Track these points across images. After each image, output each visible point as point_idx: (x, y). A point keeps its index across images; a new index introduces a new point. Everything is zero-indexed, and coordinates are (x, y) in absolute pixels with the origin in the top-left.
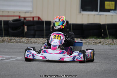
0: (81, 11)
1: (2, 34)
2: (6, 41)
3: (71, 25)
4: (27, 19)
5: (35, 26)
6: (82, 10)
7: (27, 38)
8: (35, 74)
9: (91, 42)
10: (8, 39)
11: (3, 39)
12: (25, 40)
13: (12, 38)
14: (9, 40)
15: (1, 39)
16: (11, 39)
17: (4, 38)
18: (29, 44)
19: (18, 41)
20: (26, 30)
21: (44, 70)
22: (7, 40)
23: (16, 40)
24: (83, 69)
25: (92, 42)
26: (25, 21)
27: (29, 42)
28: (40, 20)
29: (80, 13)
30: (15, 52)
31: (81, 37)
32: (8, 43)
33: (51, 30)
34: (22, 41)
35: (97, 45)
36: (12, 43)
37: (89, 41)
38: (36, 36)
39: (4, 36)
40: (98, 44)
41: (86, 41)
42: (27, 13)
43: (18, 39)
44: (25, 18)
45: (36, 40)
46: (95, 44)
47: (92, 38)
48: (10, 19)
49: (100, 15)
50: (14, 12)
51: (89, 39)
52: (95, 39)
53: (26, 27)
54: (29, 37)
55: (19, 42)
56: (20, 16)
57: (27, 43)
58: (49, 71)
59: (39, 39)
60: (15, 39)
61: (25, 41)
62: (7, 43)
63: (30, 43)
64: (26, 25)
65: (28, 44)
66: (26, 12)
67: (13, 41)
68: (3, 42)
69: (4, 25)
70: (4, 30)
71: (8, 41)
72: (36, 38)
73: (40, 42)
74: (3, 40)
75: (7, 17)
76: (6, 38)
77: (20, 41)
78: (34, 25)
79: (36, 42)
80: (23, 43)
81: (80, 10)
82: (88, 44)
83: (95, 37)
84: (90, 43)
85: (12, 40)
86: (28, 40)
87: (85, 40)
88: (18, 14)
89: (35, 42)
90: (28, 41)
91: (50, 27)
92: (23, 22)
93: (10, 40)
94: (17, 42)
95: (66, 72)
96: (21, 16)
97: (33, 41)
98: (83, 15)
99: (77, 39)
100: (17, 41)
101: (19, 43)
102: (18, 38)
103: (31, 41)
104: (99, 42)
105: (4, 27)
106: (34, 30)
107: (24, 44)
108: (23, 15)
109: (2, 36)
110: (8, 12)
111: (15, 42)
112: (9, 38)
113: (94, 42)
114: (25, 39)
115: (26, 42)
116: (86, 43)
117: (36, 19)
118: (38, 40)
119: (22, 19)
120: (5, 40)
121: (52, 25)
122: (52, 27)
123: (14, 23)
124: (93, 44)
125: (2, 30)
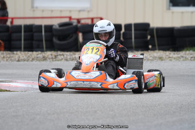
0: (170, 6)
1: (43, 48)
2: (49, 59)
3: (155, 31)
4: (83, 22)
6: (171, 4)
8: (96, 111)
9: (187, 57)
10: (52, 55)
11: (44, 55)
13: (59, 53)
14: (54, 57)
15: (41, 55)
16: (58, 56)
17: (45, 53)
19: (69, 57)
20: (81, 39)
21: (110, 104)
22: (50, 56)
23: (65, 56)
24: (174, 101)
25: (189, 57)
26: (79, 25)
29: (169, 9)
31: (171, 49)
32: (53, 61)
33: (122, 39)
34: (75, 57)
36: (58, 60)
37: (184, 56)
39: (46, 51)
41: (179, 56)
42: (81, 13)
43: (67, 54)
44: (79, 21)
46: (194, 60)
47: (189, 51)
48: (55, 23)
50: (61, 11)
51: (184, 52)
52: (194, 51)
53: (80, 35)
55: (70, 59)
56: (70, 18)
58: (119, 105)
60: (63, 55)
62: (50, 61)
64: (80, 32)
66: (80, 11)
67: (60, 58)
68: (44, 60)
69: (45, 32)
70: (46, 41)
71: (52, 58)
74: (44, 57)
75: (49, 20)
76: (48, 54)
77: (71, 57)
81: (168, 6)
83: (194, 48)
84: (186, 58)
85: (59, 56)
87: (178, 53)
88: (68, 14)
91: (120, 34)
92: (76, 26)
93: (56, 56)
94: (67, 60)
95: (147, 106)
96: (73, 17)
98: (173, 13)
99: (165, 52)
100: (67, 57)
101: (71, 62)
102: (68, 53)
105: (45, 35)
108: (75, 16)
109: (42, 51)
110: (52, 11)
111: (63, 60)
112: (54, 53)
113: (191, 56)
114: (79, 54)
116: (179, 57)
119: (75, 23)
120: (48, 56)
121: (123, 30)
122: (123, 33)
123: (61, 28)
124: (191, 60)
125: (42, 41)
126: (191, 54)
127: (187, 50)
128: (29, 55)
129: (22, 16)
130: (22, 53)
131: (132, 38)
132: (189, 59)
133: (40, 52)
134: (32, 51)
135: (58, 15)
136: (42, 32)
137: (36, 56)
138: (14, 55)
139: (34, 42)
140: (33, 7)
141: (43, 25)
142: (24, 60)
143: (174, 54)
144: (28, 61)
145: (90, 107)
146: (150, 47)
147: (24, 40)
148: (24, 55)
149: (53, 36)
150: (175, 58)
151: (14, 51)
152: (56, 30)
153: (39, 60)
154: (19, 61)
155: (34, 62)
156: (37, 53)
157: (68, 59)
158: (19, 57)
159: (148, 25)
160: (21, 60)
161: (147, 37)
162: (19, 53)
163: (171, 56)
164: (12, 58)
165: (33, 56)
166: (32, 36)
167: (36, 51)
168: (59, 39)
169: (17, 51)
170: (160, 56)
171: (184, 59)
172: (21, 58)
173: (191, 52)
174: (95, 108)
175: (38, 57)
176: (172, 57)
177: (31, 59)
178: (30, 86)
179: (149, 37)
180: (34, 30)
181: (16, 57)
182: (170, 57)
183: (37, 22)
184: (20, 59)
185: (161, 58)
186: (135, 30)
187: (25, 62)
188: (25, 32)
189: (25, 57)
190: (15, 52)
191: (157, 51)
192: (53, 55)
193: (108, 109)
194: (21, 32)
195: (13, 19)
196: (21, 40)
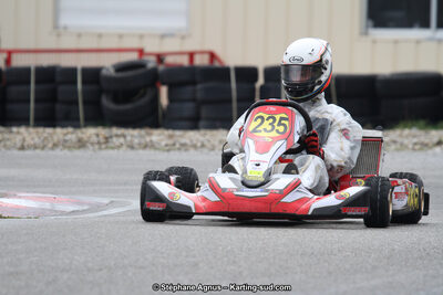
0: (367, 27)
1: (78, 119)
2: (92, 144)
4: (170, 60)
5: (199, 87)
6: (371, 23)
7: (170, 132)
8: (196, 265)
9: (406, 142)
10: (97, 135)
11: (80, 135)
12: (162, 137)
13: (115, 131)
14: (102, 140)
15: (74, 136)
16: (111, 137)
17: (84, 130)
18: (177, 153)
19: (136, 141)
20: (164, 100)
22: (94, 139)
23: (129, 138)
25: (409, 142)
26: (161, 68)
27: (177, 146)
28: (217, 64)
29: (366, 34)
30: (125, 184)
32: (100, 149)
34: (151, 141)
35: (430, 152)
36: (113, 148)
37: (399, 140)
38: (202, 123)
39: (85, 126)
40: (431, 148)
41: (387, 139)
42: (167, 40)
43: (133, 134)
44: (160, 58)
45: (201, 138)
46: (420, 149)
47: (410, 128)
48: (107, 62)
49: (440, 41)
50: (121, 36)
51: (398, 132)
52: (421, 128)
53: (164, 91)
54: (174, 128)
55: (140, 144)
56: (141, 52)
57: (169, 148)
58: (250, 249)
59: (215, 132)
60: (124, 136)
61: (162, 140)
62: (94, 150)
63: (179, 149)
64: (164, 84)
65: (172, 153)
66: (163, 36)
67: (117, 143)
68: (80, 147)
69: (84, 82)
70: (85, 103)
71: (99, 143)
72: (202, 132)
73: (216, 143)
74: (80, 140)
75: (93, 55)
76: (90, 133)
77: (143, 141)
78: (193, 83)
79: (203, 146)
80: (156, 149)
81: (364, 26)
82: (396, 150)
83: (422, 123)
84: (402, 144)
85: (115, 139)
86: (171, 137)
87: (386, 132)
88: (135, 44)
89: (199, 144)
90: (170, 142)
91: (254, 90)
92: (154, 71)
93: (107, 138)
94: (132, 147)
96: (148, 49)
97: (191, 141)
98: (374, 42)
100: (131, 141)
101: (141, 152)
102: (136, 132)
103: (183, 141)
104: (436, 140)
105: (84, 91)
106: (194, 100)
107: (157, 152)
108: (152, 47)
109: (77, 126)
110: (100, 36)
111: (124, 147)
112: (103, 131)
113: (415, 140)
114: (159, 135)
115: (167, 145)
116: (387, 144)
117: (201, 61)
118: (207, 137)
119: (151, 62)
120: (89, 137)
121: (261, 81)
122: (262, 87)
123: (120, 75)
124: (414, 149)
125: (77, 103)
126: (414, 136)
127: (405, 127)
128: (46, 135)
129: (32, 46)
130: (31, 130)
132: (410, 146)
133: (70, 129)
134: (54, 126)
135: (114, 44)
136: (75, 83)
137: (61, 137)
138: (12, 136)
139: (58, 107)
140: (56, 27)
141: (79, 67)
142: (35, 147)
144: (43, 148)
145: (184, 254)
147: (36, 101)
148: (34, 135)
149: (101, 92)
151: (11, 126)
152: (109, 79)
153: (69, 148)
154: (22, 148)
155: (58, 152)
156: (65, 130)
157: (136, 146)
158: (24, 140)
160: (29, 147)
162: (23, 130)
164: (8, 143)
165: (55, 139)
166: (54, 92)
167: (63, 126)
168: (116, 100)
169: (19, 125)
171: (398, 146)
172: (29, 141)
173: (415, 131)
174: (194, 256)
175: (65, 141)
177: (50, 145)
178: (47, 205)
180: (58, 78)
181: (18, 140)
183: (66, 61)
184: (26, 144)
187: (38, 151)
188: (37, 82)
189: (36, 140)
190: (15, 129)
192: (101, 137)
193: (226, 259)
194: (29, 83)
195: (10, 53)
196: (29, 101)
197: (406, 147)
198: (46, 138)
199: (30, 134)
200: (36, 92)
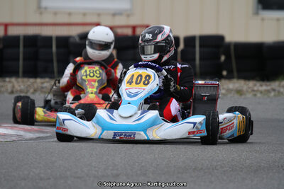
0: (258, 9)
1: (54, 73)
3: (232, 48)
4: (119, 31)
6: (260, 6)
9: (282, 90)
29: (257, 14)
33: (179, 59)
37: (277, 88)
39: (58, 77)
41: (269, 88)
42: (117, 18)
48: (74, 33)
50: (84, 14)
51: (277, 83)
66: (114, 15)
69: (57, 47)
70: (58, 61)
75: (65, 28)
81: (256, 8)
82: (275, 96)
84: (279, 92)
87: (268, 83)
91: (177, 52)
98: (263, 19)
99: (247, 82)
105: (58, 54)
109: (52, 77)
110: (70, 14)
116: (268, 91)
121: (182, 46)
122: (182, 51)
123: (83, 42)
125: (52, 61)
128: (29, 83)
129: (21, 20)
130: (20, 80)
131: (194, 59)
133: (47, 80)
135: (79, 20)
136: (51, 47)
137: (40, 85)
138: (6, 84)
139: (40, 63)
140: (39, 7)
141: (54, 35)
143: (261, 86)
144: (27, 93)
146: (225, 73)
147: (24, 59)
148: (21, 84)
149: (69, 53)
150: (261, 92)
151: (6, 77)
152: (75, 45)
153: (45, 92)
154: (12, 93)
156: (42, 80)
158: (13, 87)
159: (221, 38)
160: (16, 92)
161: (220, 58)
162: (13, 80)
163: (256, 88)
164: (2, 89)
165: (36, 86)
166: (37, 53)
167: (42, 77)
169: (11, 76)
170: (239, 89)
171: (277, 93)
172: (17, 87)
175: (42, 88)
176: (258, 91)
177: (32, 90)
179: (223, 58)
180: (39, 44)
181: (9, 86)
182: (253, 91)
183: (45, 32)
184: (14, 90)
185: (239, 92)
186: (201, 46)
188: (24, 46)
189: (22, 87)
190: (7, 79)
191: (235, 80)
194: (19, 47)
195: (6, 26)
196: (18, 59)
197: (282, 93)
198: (29, 86)
199: (18, 82)
200: (24, 53)
